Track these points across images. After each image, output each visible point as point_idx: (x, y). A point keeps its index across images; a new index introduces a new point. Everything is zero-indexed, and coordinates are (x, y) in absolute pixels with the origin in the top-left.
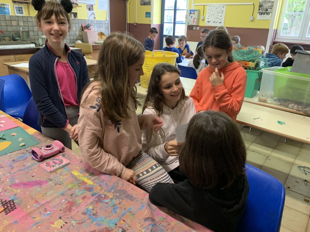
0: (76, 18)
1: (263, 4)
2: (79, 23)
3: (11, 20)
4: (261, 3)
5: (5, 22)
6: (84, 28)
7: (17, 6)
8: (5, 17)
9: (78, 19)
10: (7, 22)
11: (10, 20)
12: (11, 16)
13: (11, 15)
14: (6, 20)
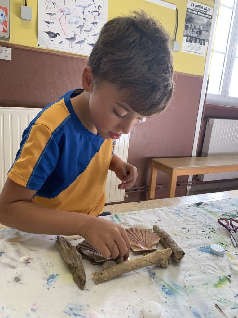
1: (194, 16)
4: (190, 11)
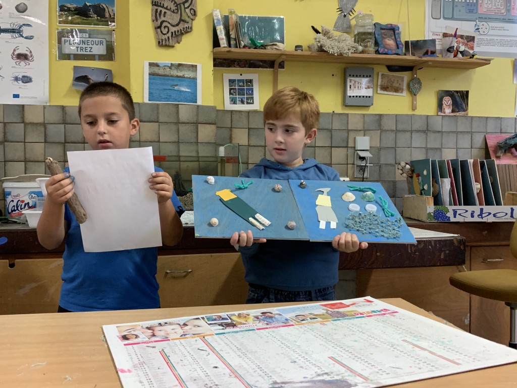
0: (462, 113)
2: (471, 133)
3: (196, 124)
5: (174, 127)
6: (495, 152)
7: (236, 76)
8: (178, 112)
9: (469, 115)
10: (182, 128)
11: (194, 120)
12: (198, 106)
13: (199, 103)
14: (178, 123)
